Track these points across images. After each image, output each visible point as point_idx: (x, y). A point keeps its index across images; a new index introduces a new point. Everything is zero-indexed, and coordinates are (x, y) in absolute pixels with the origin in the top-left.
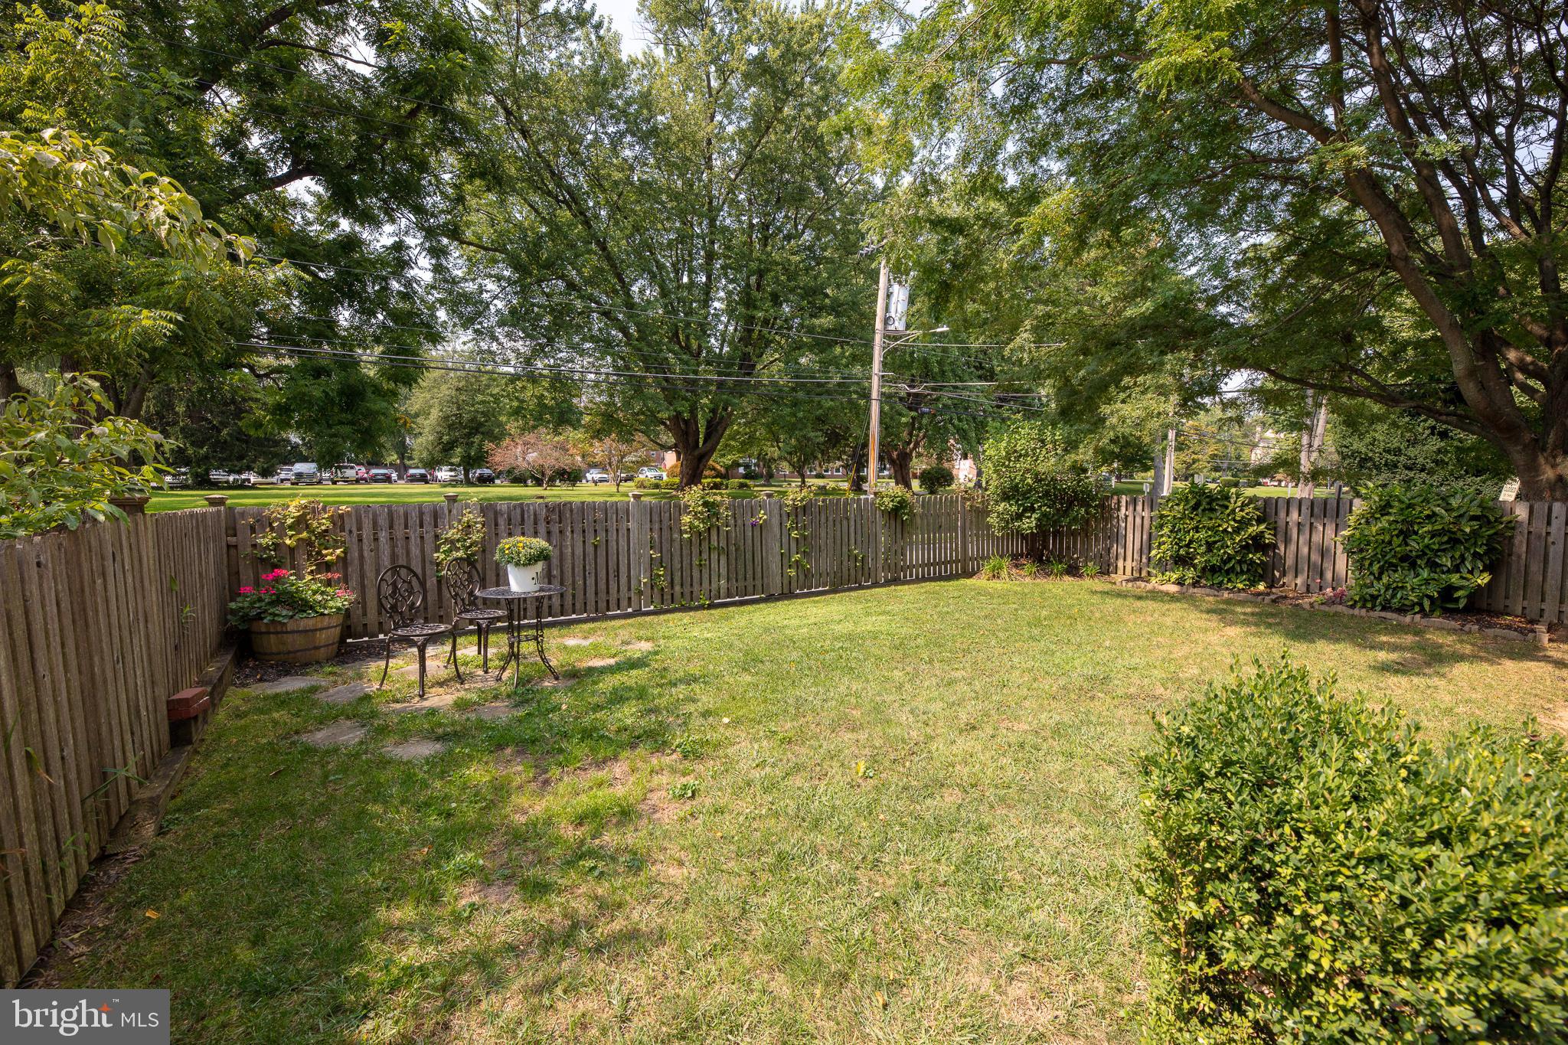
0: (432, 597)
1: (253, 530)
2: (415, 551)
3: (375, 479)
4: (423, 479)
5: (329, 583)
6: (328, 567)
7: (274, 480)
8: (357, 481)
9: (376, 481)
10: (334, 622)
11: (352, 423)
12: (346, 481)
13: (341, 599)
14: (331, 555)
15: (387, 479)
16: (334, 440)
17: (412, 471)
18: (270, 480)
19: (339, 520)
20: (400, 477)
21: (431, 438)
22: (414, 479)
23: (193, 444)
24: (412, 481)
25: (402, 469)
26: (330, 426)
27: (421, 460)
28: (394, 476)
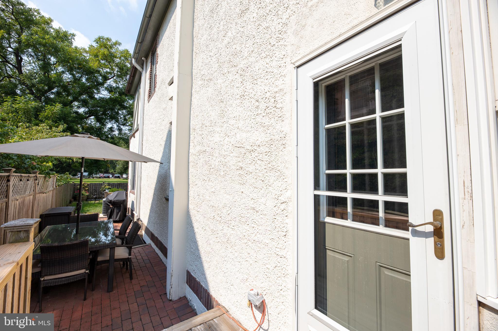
0: (98, 193)
1: (77, 185)
2: (98, 189)
3: (105, 177)
4: (119, 177)
5: (86, 192)
6: (86, 190)
7: (76, 177)
8: (100, 178)
9: (105, 178)
10: (86, 197)
11: (96, 167)
12: (96, 177)
13: (87, 194)
14: (86, 189)
15: (109, 177)
16: (92, 170)
17: (116, 175)
18: (75, 177)
19: (88, 185)
20: (113, 177)
21: (121, 166)
22: (116, 177)
23: (55, 168)
24: (115, 178)
25: (113, 175)
26: (91, 167)
27: (118, 172)
28: (111, 176)
